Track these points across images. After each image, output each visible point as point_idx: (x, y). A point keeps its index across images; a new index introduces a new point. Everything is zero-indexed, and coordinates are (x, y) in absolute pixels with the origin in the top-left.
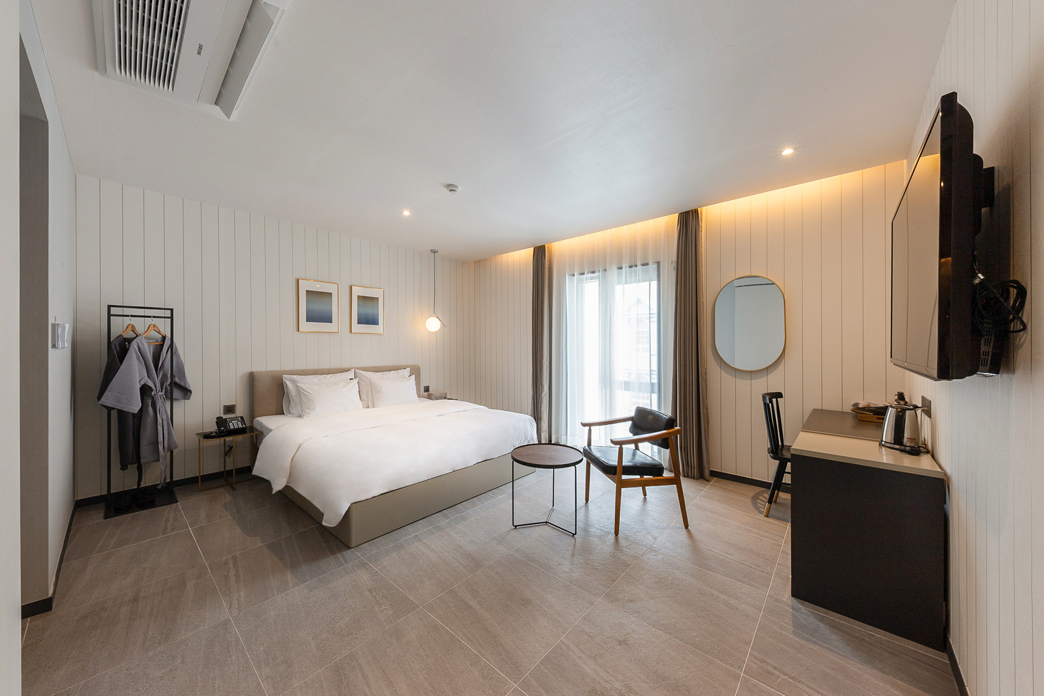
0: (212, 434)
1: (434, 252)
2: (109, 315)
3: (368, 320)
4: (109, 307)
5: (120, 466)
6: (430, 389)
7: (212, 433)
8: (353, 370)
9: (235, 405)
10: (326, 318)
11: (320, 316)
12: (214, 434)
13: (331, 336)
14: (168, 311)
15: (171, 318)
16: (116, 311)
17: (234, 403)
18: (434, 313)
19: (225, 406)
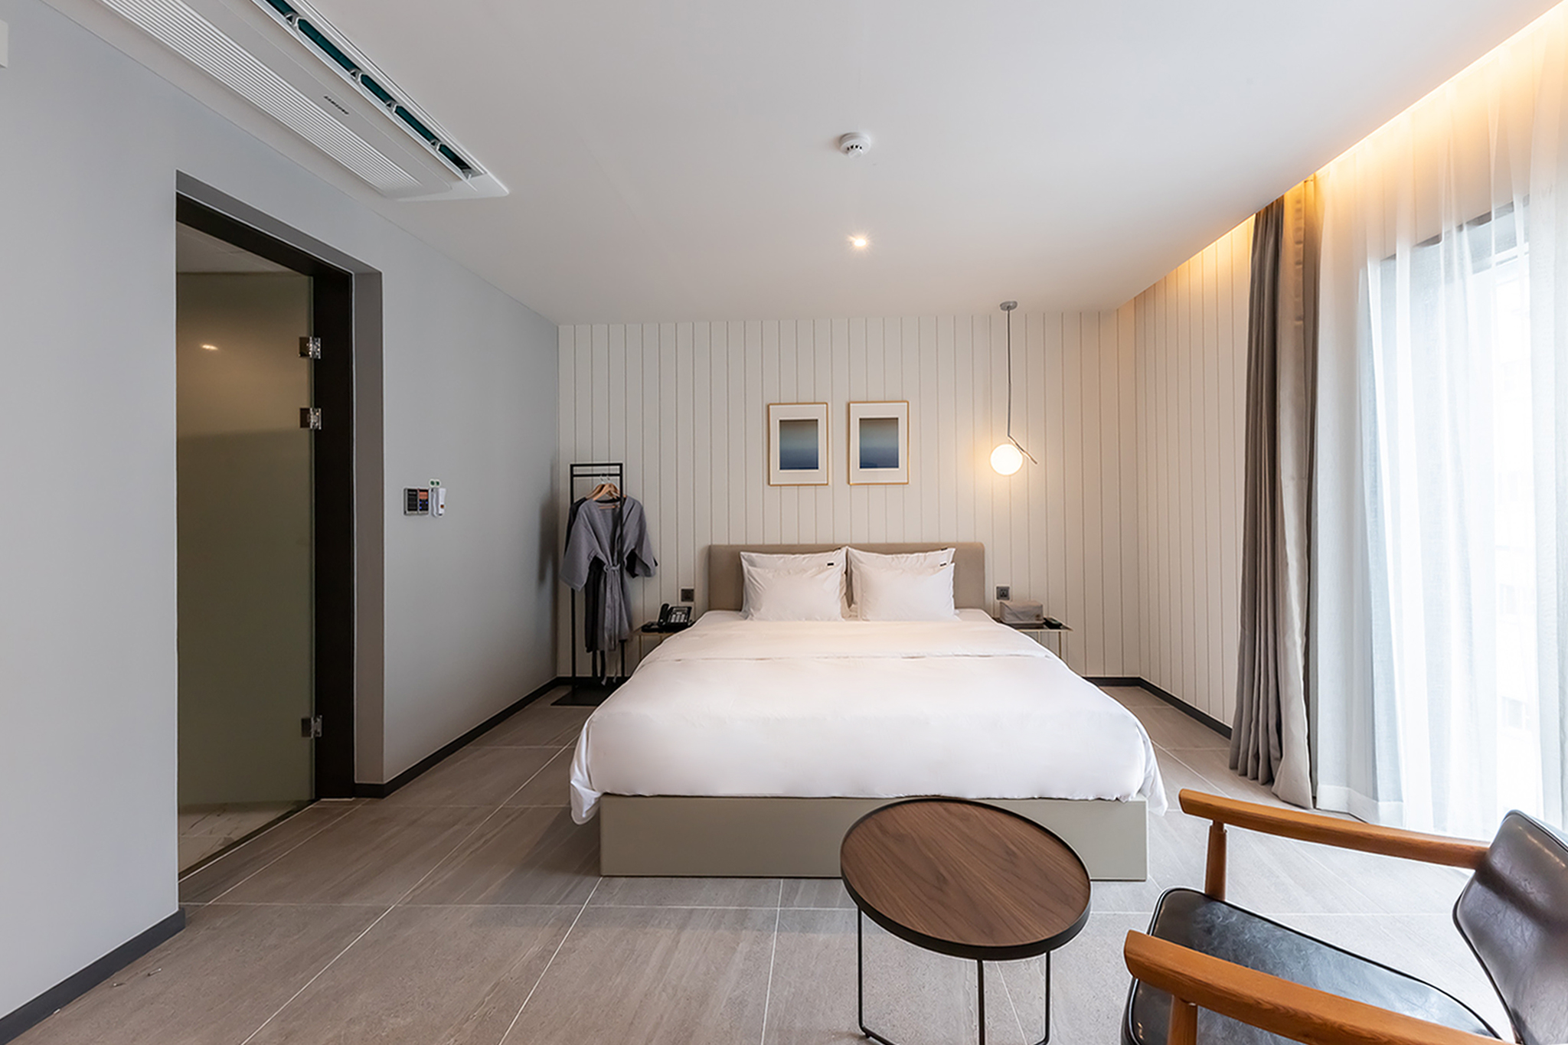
0: (653, 627)
1: (1009, 308)
2: (572, 476)
3: (879, 458)
4: (572, 466)
5: (586, 649)
6: (1011, 593)
7: (652, 624)
8: (844, 550)
9: (693, 590)
10: (809, 462)
11: (799, 459)
12: (657, 627)
13: (818, 490)
14: (618, 467)
15: (621, 475)
16: (577, 470)
17: (692, 588)
18: (1009, 436)
19: (683, 590)
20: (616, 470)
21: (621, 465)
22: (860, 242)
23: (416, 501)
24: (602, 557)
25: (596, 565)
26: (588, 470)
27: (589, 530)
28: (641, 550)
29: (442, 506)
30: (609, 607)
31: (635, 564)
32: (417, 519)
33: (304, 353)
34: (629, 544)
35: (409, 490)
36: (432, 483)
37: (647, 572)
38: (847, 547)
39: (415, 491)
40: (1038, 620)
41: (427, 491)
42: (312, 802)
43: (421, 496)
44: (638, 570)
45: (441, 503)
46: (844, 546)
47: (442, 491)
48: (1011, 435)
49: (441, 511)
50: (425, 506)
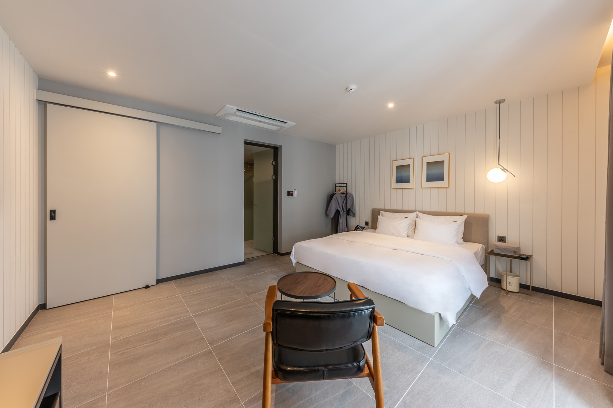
1: (500, 103)
2: (336, 187)
4: (335, 184)
6: (507, 240)
8: (416, 212)
11: (402, 180)
13: (410, 190)
14: (346, 184)
15: (347, 186)
16: (337, 185)
17: (368, 221)
18: (499, 164)
19: (365, 222)
20: (345, 185)
21: (347, 184)
22: (391, 105)
23: (290, 194)
24: (339, 209)
25: (338, 212)
26: (340, 185)
27: (336, 200)
28: (352, 208)
29: (296, 195)
30: (341, 224)
31: (350, 212)
32: (290, 198)
33: (272, 164)
34: (349, 207)
35: (288, 192)
36: (294, 190)
37: (354, 215)
38: (418, 212)
39: (289, 192)
40: (515, 254)
41: (292, 192)
42: (272, 254)
43: (291, 193)
44: (351, 214)
45: (296, 194)
46: (417, 211)
47: (296, 192)
48: (500, 164)
49: (296, 196)
50: (292, 195)
